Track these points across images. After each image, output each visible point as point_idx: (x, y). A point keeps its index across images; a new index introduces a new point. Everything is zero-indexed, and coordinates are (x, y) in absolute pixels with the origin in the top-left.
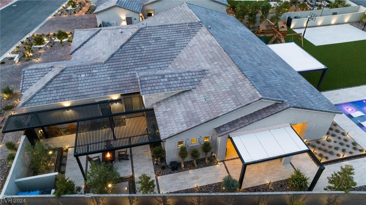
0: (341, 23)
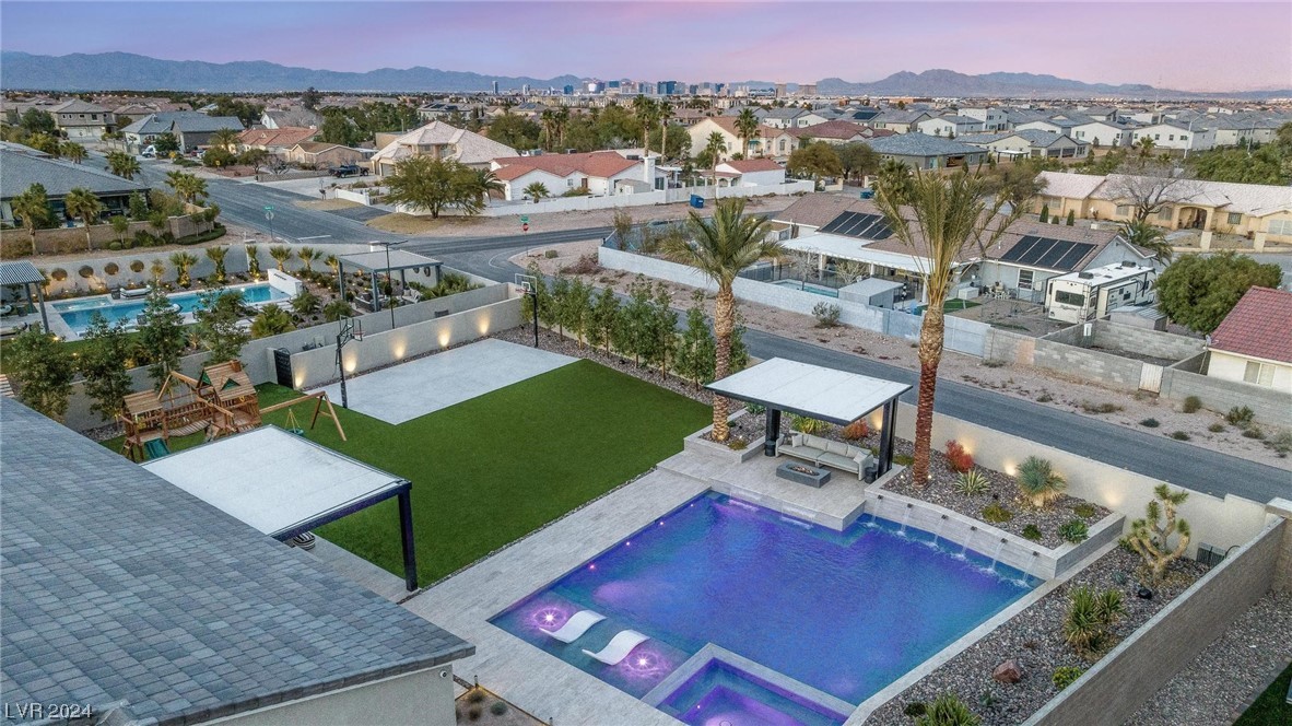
0: (472, 339)
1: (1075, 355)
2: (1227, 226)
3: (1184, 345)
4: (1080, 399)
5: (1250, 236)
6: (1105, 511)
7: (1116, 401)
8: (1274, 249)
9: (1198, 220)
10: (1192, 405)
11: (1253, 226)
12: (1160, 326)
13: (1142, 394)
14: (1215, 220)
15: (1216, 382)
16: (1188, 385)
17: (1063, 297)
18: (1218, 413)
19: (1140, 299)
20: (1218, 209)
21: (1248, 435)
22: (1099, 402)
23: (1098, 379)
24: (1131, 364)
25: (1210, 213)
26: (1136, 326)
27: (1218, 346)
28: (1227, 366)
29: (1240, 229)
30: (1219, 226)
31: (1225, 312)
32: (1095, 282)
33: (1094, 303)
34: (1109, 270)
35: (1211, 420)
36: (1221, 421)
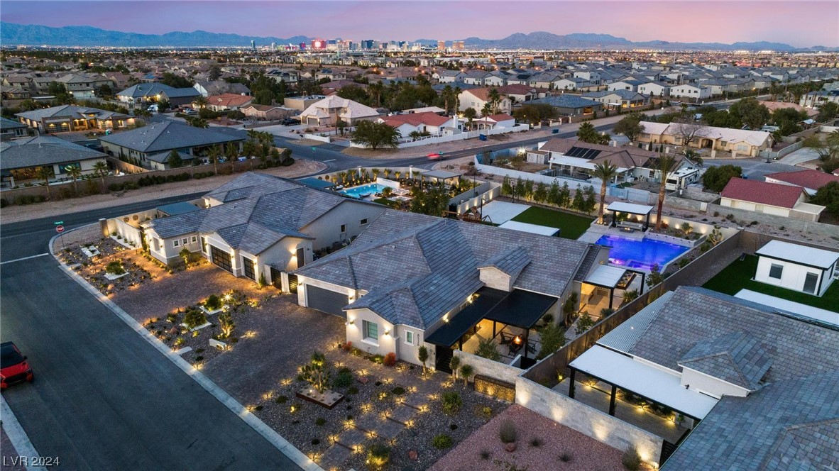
1: (679, 200)
2: (721, 147)
3: (712, 196)
4: (682, 214)
5: (730, 151)
6: (701, 234)
7: (694, 214)
8: (739, 157)
9: (709, 144)
10: (716, 214)
11: (731, 148)
12: (704, 191)
13: (701, 212)
14: (716, 144)
15: (723, 207)
16: (715, 208)
17: (670, 181)
18: (724, 216)
19: (695, 181)
20: (717, 140)
21: (732, 222)
22: (688, 215)
23: (687, 208)
24: (697, 202)
25: (714, 141)
26: (696, 190)
27: (724, 196)
28: (726, 202)
29: (726, 149)
30: (718, 147)
31: (725, 186)
32: (681, 175)
33: (680, 183)
34: (684, 171)
35: (722, 218)
36: (725, 218)
